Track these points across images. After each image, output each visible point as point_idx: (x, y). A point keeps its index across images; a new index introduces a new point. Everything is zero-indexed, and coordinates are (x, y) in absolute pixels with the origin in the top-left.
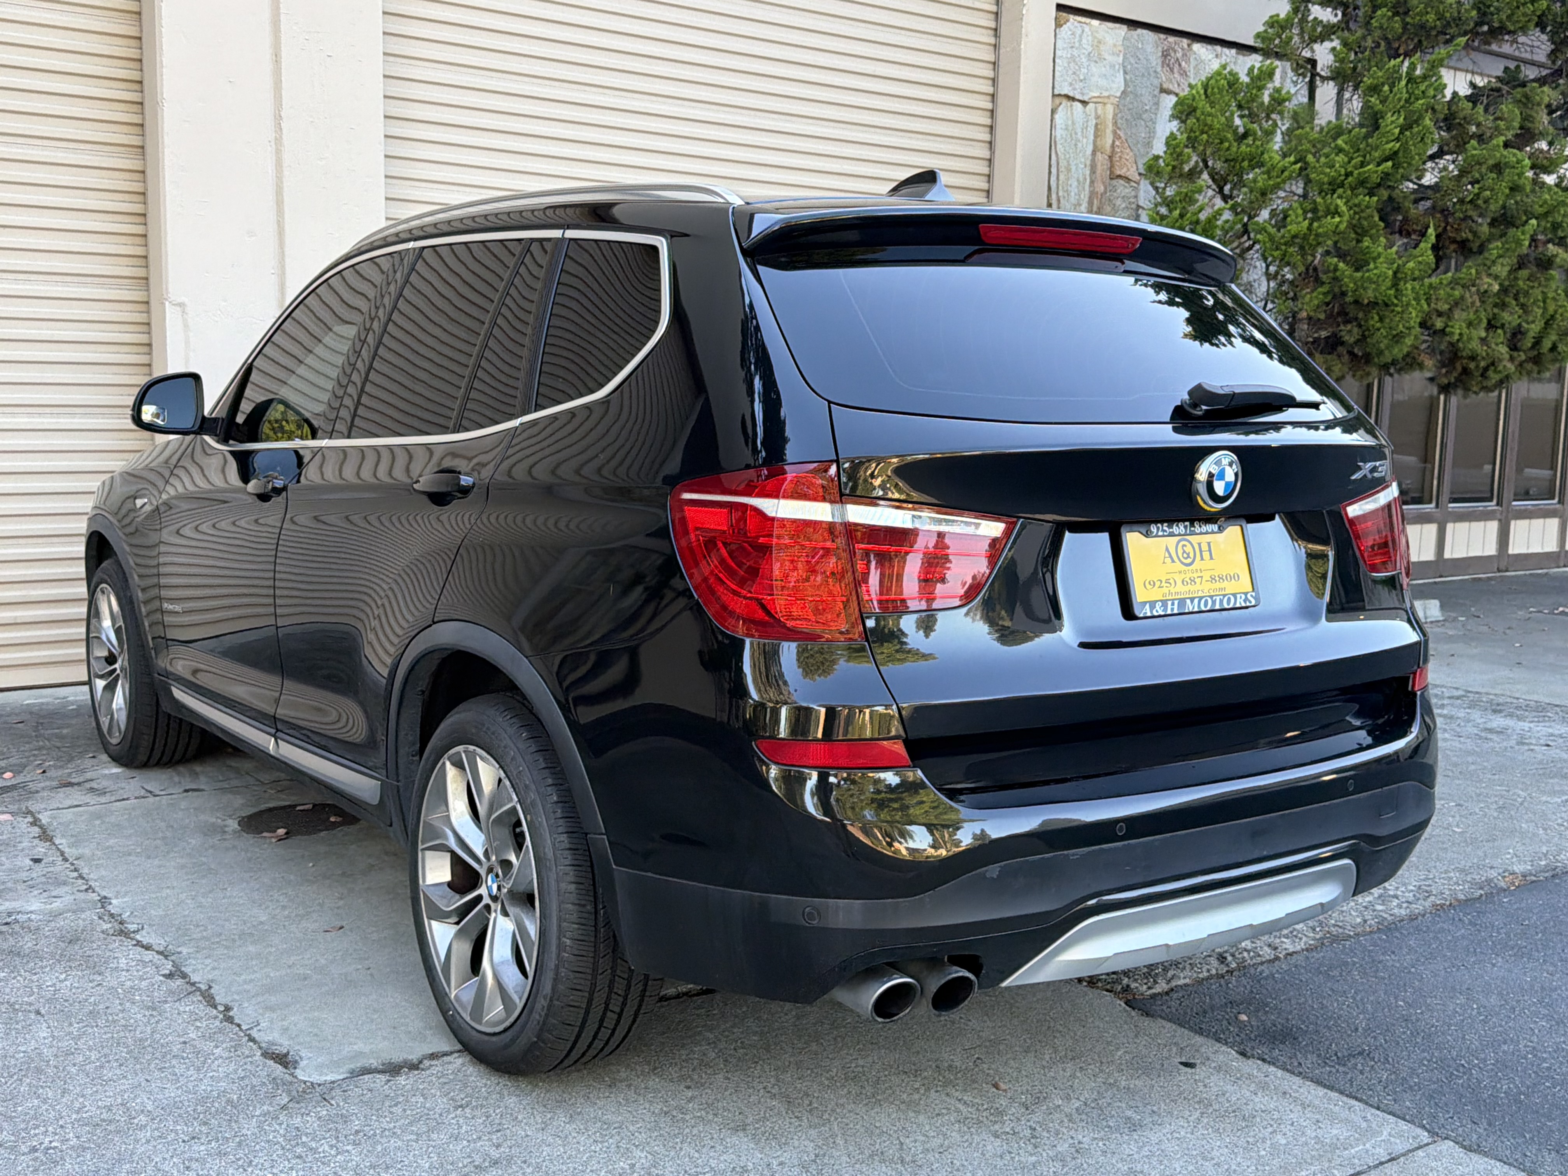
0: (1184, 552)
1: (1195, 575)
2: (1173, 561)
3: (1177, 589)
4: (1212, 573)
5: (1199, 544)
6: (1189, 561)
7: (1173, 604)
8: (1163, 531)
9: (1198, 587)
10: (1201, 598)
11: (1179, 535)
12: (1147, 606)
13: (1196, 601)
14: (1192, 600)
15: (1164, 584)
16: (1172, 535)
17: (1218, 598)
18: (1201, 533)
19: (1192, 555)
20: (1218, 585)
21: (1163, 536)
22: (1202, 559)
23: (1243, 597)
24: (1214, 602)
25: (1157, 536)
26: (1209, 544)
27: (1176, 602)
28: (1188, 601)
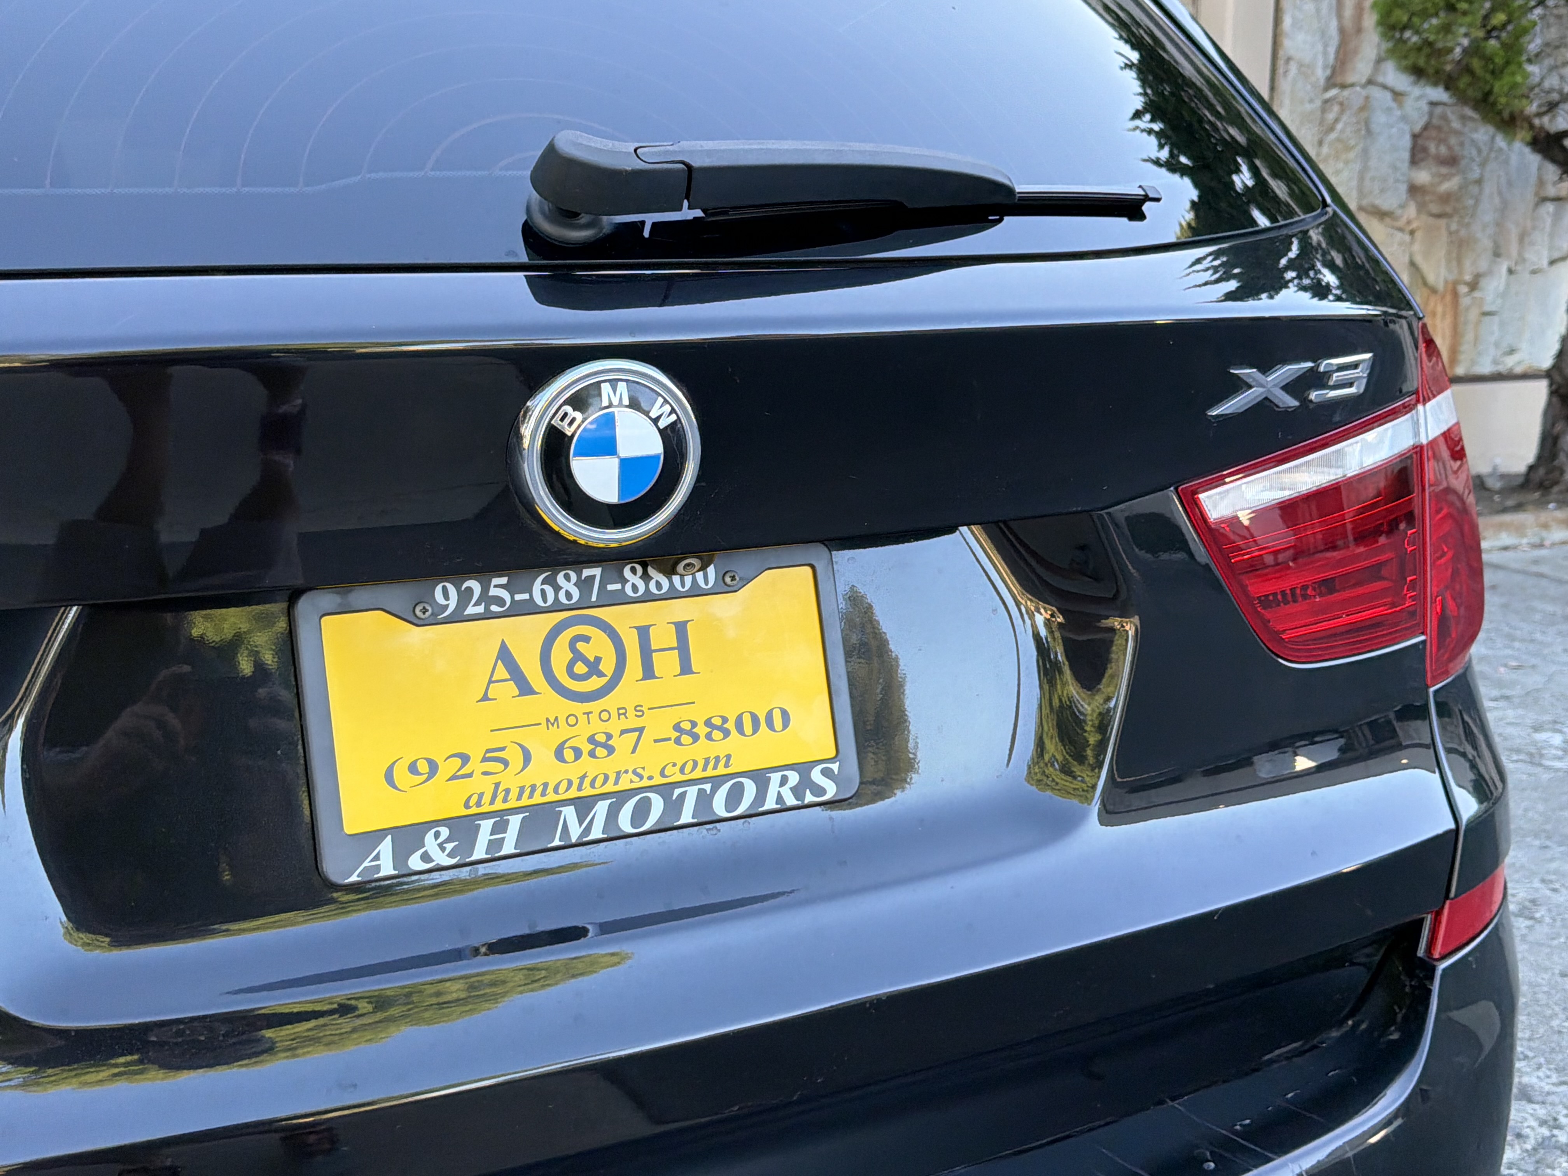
0: (578, 656)
1: (614, 727)
2: (525, 689)
3: (535, 775)
4: (684, 715)
5: (643, 632)
6: (595, 683)
7: (500, 827)
8: (485, 598)
9: (622, 759)
10: (622, 797)
11: (557, 607)
12: (386, 847)
13: (601, 808)
14: (584, 806)
15: (475, 765)
16: (529, 609)
17: (692, 792)
18: (647, 598)
19: (608, 666)
20: (702, 750)
21: (488, 616)
22: (649, 673)
23: (794, 778)
24: (674, 806)
25: (458, 617)
26: (681, 628)
27: (515, 822)
28: (569, 813)
